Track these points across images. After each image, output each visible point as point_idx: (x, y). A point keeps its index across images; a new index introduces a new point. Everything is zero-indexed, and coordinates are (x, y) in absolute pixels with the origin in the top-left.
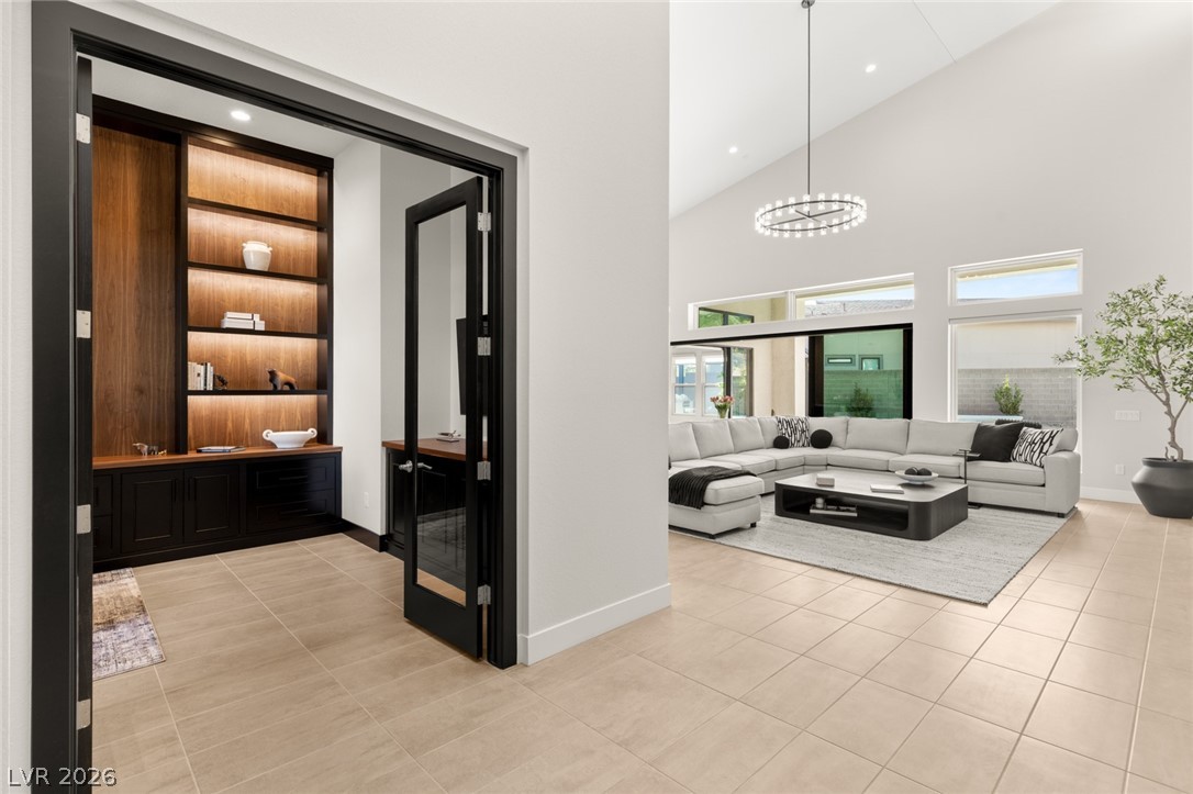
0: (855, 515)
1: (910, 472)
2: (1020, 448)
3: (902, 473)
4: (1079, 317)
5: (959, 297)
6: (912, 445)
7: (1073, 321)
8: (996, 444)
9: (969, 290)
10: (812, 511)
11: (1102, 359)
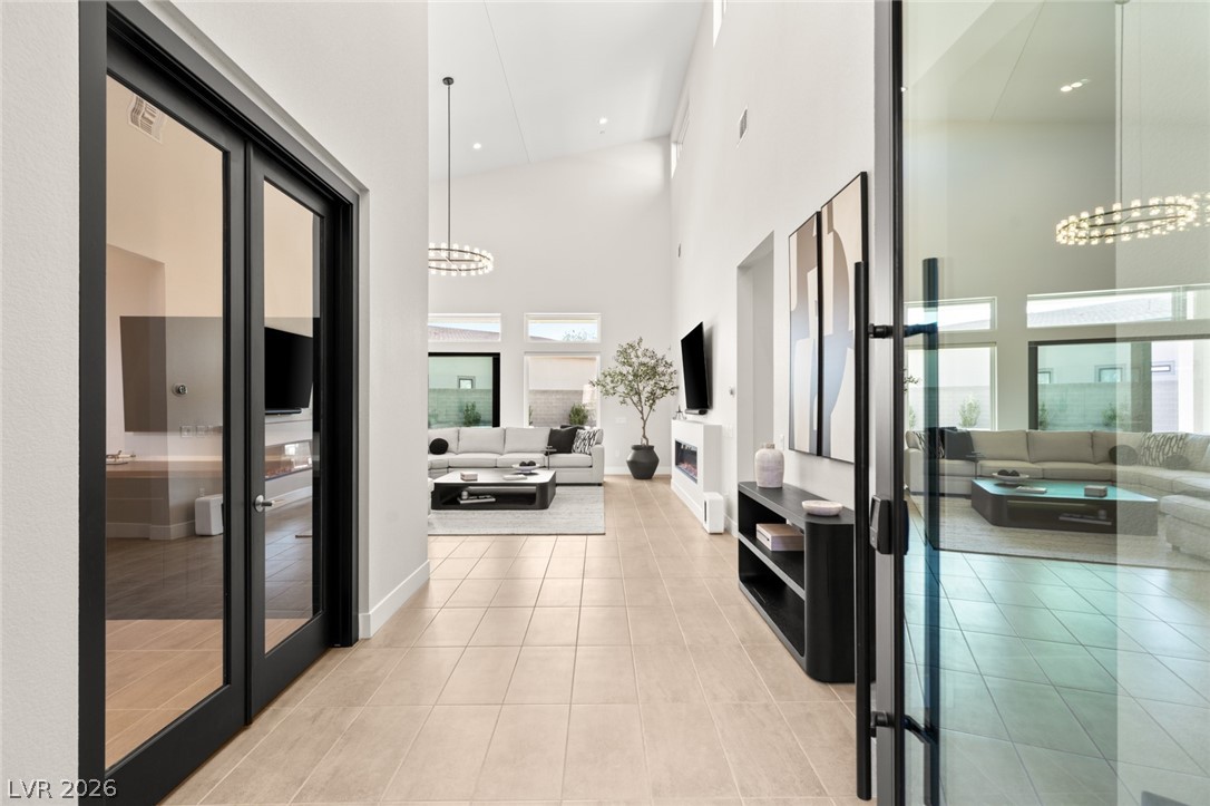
0: (494, 500)
1: (523, 464)
2: (577, 444)
3: (517, 466)
4: (598, 358)
5: (531, 334)
6: (508, 446)
7: (594, 359)
8: (562, 442)
9: (537, 329)
10: (462, 502)
11: (612, 385)
